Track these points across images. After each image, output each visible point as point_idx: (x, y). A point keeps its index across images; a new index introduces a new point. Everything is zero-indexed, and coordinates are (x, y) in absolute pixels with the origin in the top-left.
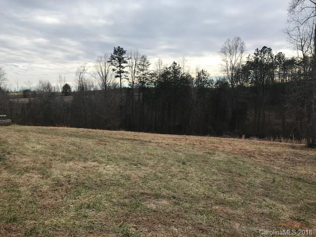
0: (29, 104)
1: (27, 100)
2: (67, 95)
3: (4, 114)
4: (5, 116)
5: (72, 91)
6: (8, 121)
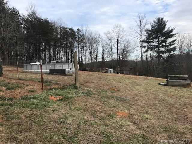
6: (187, 83)
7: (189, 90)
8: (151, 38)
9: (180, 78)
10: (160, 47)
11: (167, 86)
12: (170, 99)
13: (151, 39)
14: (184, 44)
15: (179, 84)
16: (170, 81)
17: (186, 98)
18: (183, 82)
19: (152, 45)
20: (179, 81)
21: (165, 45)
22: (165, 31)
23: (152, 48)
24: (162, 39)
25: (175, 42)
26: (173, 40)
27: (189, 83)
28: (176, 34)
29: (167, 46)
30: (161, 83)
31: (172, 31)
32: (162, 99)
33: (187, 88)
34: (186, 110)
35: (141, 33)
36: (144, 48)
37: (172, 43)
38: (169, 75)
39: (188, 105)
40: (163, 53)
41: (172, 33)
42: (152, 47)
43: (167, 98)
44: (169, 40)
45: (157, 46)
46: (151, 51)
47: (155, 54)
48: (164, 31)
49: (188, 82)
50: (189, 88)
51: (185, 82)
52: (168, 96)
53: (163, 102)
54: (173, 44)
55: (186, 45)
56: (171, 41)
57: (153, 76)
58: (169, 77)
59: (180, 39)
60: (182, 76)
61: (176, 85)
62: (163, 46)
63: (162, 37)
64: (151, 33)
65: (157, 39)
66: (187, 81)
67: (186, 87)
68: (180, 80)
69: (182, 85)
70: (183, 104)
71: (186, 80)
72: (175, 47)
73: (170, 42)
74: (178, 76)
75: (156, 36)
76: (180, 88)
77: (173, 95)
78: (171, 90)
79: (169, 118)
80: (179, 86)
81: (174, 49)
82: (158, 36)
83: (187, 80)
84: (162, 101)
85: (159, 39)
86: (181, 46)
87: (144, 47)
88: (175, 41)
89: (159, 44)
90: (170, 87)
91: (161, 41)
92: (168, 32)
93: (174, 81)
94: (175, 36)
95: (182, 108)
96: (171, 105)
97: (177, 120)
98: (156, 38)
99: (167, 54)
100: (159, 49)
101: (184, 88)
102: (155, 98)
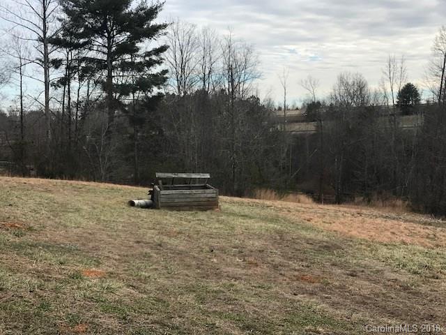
0: (314, 137)
1: (311, 127)
2: (407, 113)
3: (204, 172)
4: (208, 176)
5: (423, 102)
6: (209, 195)
7: (213, 217)
8: (82, 30)
9: (187, 184)
10: (114, 68)
11: (155, 211)
12: (173, 242)
13: (82, 36)
14: (192, 63)
15: (188, 200)
16: (163, 192)
17: (211, 238)
18: (198, 196)
19: (84, 59)
20: (188, 192)
21: (130, 60)
22: (129, 9)
23: (85, 70)
24: (122, 38)
25: (162, 55)
26: (158, 47)
27: (214, 195)
28: (165, 26)
29: (139, 67)
30: (136, 202)
31: (152, 13)
32: (154, 241)
33: (208, 212)
34: (215, 260)
35: (45, 11)
36: (57, 67)
37: (154, 57)
38: (159, 175)
39: (217, 252)
40: (125, 89)
41: (153, 23)
42: (83, 65)
43: (166, 239)
44: (146, 45)
45: (101, 65)
46: (81, 79)
47: (97, 93)
48: (127, 11)
49: (210, 193)
50: (213, 212)
51: (202, 196)
52: (169, 235)
53: (162, 249)
54: (159, 63)
55: (199, 67)
56: (150, 49)
57: (92, 176)
58: (160, 181)
59: (177, 43)
60: (194, 176)
61: (180, 206)
62: (125, 66)
63: (119, 32)
64: (82, 12)
65: (102, 36)
66: (208, 191)
67: (206, 211)
68: (190, 188)
69: (196, 203)
70: (207, 249)
71: (205, 188)
72: (165, 72)
73: (148, 54)
74: (184, 176)
75: (99, 25)
76: (190, 212)
77: (180, 233)
78: (170, 219)
79: (187, 275)
80: (188, 208)
81: (160, 80)
82: (104, 26)
83: (209, 188)
84: (159, 247)
85: (109, 38)
86: (183, 69)
87: (57, 64)
88: (163, 49)
89: (111, 56)
90: (163, 211)
91: (118, 45)
92: (140, 15)
93: (174, 192)
94: (164, 31)
95: (206, 257)
96: (180, 253)
97: (204, 277)
98: (100, 31)
99: (139, 95)
100: (110, 77)
101: (200, 213)
102: (138, 242)
